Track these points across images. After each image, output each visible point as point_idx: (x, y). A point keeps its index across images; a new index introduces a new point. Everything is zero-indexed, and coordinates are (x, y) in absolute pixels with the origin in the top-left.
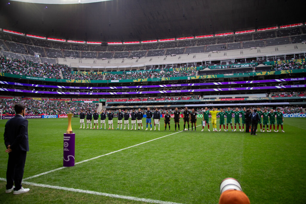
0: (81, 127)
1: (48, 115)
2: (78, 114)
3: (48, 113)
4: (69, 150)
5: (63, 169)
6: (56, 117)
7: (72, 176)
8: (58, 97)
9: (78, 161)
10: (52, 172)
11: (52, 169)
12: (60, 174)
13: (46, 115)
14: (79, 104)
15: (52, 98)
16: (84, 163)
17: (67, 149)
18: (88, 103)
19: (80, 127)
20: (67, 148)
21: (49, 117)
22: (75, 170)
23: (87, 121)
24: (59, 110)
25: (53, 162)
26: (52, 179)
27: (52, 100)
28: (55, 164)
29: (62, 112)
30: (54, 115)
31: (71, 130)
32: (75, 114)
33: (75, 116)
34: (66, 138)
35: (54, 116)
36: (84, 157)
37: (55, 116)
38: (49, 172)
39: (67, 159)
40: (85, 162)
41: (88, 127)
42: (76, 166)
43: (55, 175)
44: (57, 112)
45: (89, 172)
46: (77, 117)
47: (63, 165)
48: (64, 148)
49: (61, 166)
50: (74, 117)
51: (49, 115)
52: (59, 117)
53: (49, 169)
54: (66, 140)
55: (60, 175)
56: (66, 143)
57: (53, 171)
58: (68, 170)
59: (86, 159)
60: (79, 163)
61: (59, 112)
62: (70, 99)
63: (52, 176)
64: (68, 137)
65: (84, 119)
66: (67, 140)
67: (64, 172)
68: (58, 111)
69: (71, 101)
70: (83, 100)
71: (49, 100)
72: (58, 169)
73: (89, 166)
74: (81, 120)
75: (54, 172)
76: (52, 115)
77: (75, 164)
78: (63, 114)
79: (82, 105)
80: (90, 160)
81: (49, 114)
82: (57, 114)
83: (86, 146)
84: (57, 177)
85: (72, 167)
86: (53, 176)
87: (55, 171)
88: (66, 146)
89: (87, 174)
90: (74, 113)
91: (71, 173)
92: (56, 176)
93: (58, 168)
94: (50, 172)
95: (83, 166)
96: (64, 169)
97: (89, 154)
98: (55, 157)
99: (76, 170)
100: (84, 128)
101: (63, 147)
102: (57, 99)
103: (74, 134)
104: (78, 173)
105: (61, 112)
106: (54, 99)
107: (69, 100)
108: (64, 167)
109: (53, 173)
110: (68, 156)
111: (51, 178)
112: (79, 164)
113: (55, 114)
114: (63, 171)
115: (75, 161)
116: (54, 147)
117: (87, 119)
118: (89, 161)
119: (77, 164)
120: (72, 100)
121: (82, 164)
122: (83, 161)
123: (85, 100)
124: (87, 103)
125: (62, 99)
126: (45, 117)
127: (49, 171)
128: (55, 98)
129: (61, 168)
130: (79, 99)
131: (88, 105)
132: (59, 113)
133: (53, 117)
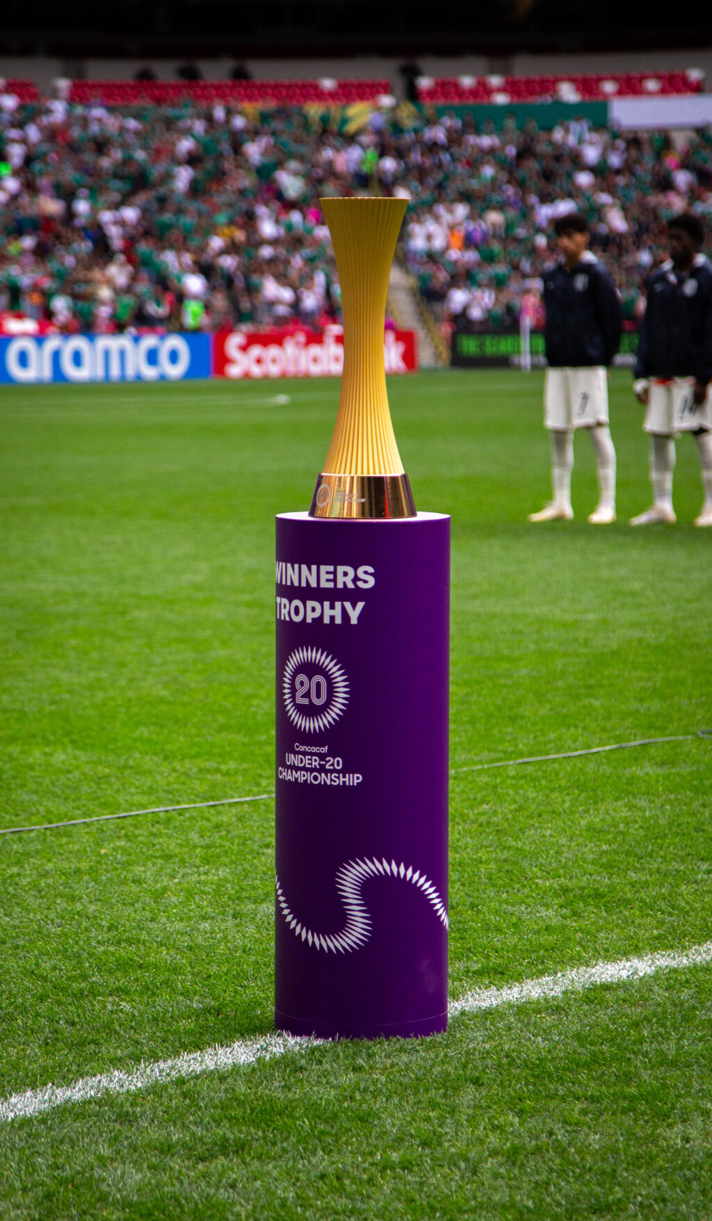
0: (562, 504)
1: (67, 331)
2: (506, 323)
3: (61, 305)
4: (355, 779)
5: (278, 1063)
6: (191, 373)
7: (407, 1166)
8: (212, 53)
9: (500, 974)
10: (107, 1100)
11: (108, 1050)
12: (224, 1130)
13: (40, 338)
14: (525, 152)
15: (122, 72)
16: (596, 994)
17: (337, 762)
18: (680, 141)
19: (545, 495)
20: (332, 739)
21: (77, 359)
22: (451, 1086)
23: (643, 399)
24: (228, 262)
25: (124, 966)
26: (103, 1198)
27: (113, 95)
28: (149, 990)
29: (271, 289)
30: (149, 341)
31: (393, 467)
32: (461, 322)
33: (469, 346)
34: (320, 594)
35: (152, 357)
36: (592, 915)
37: (174, 357)
38: (62, 1095)
39: (336, 921)
40: (606, 987)
41: (666, 507)
42: (477, 1040)
43: (155, 1134)
44: (195, 284)
45: (673, 1135)
46: (503, 362)
47: (270, 1009)
48: (289, 737)
49: (249, 1029)
50: (459, 361)
51: (78, 342)
52: (221, 361)
53: (64, 1055)
54: (312, 611)
55: (224, 1147)
56: (309, 669)
57: (120, 1082)
58: (348, 1079)
59: (634, 949)
60: (512, 994)
61: (229, 281)
62: (384, 70)
63: (105, 1151)
64: (345, 576)
65: (601, 373)
66: (332, 613)
67: (287, 1111)
68: (206, 269)
69: (407, 114)
70: (587, 86)
71: (79, 95)
72: (190, 1063)
73: (670, 1048)
74: (554, 378)
75: (136, 1098)
76: (118, 327)
77: (454, 1008)
78: (280, 321)
79: (577, 161)
80: (694, 969)
81: (84, 325)
82: (193, 314)
83: (636, 771)
84: (176, 1164)
85: (413, 1042)
86: (117, 1156)
87: (156, 1090)
88: (311, 711)
89: (635, 1163)
90: (459, 298)
91: (391, 1124)
92: (166, 1149)
93: (199, 1047)
94: (79, 1092)
95: (578, 1037)
96: (288, 1064)
97: (683, 877)
98: (159, 895)
99: (469, 1095)
100: (605, 514)
101: (271, 733)
102: (190, 75)
103: (439, 530)
104: (493, 1140)
105: (252, 290)
106: (145, 77)
107: (366, 91)
108: (283, 1044)
109: (125, 1118)
110: (351, 877)
111: (89, 1183)
112: (523, 1010)
113: (172, 323)
114: (274, 1090)
115: (454, 967)
116: (148, 762)
117: (640, 373)
118: (671, 979)
119: (487, 1014)
120: (413, 94)
121: (556, 1008)
122: (577, 978)
123: (631, 87)
124: (663, 141)
125: (263, 71)
126: (23, 359)
127: (67, 1081)
128: (166, 72)
129: (242, 1053)
130: (527, 67)
131: (671, 160)
132: (220, 301)
133: (137, 364)
